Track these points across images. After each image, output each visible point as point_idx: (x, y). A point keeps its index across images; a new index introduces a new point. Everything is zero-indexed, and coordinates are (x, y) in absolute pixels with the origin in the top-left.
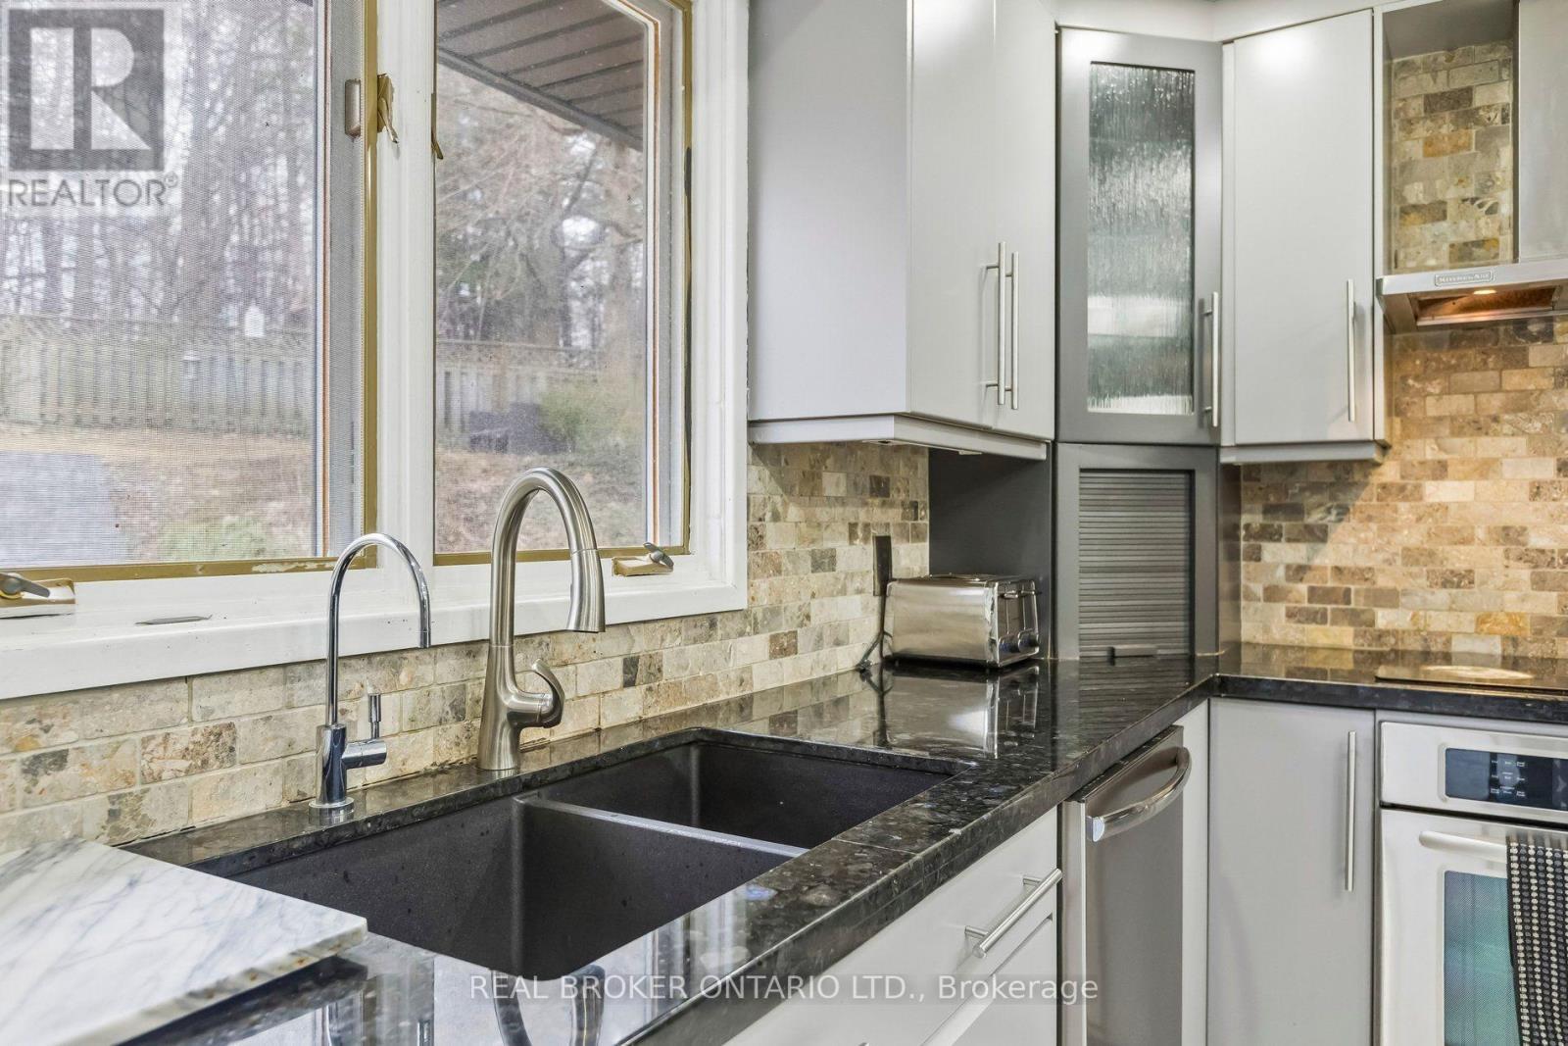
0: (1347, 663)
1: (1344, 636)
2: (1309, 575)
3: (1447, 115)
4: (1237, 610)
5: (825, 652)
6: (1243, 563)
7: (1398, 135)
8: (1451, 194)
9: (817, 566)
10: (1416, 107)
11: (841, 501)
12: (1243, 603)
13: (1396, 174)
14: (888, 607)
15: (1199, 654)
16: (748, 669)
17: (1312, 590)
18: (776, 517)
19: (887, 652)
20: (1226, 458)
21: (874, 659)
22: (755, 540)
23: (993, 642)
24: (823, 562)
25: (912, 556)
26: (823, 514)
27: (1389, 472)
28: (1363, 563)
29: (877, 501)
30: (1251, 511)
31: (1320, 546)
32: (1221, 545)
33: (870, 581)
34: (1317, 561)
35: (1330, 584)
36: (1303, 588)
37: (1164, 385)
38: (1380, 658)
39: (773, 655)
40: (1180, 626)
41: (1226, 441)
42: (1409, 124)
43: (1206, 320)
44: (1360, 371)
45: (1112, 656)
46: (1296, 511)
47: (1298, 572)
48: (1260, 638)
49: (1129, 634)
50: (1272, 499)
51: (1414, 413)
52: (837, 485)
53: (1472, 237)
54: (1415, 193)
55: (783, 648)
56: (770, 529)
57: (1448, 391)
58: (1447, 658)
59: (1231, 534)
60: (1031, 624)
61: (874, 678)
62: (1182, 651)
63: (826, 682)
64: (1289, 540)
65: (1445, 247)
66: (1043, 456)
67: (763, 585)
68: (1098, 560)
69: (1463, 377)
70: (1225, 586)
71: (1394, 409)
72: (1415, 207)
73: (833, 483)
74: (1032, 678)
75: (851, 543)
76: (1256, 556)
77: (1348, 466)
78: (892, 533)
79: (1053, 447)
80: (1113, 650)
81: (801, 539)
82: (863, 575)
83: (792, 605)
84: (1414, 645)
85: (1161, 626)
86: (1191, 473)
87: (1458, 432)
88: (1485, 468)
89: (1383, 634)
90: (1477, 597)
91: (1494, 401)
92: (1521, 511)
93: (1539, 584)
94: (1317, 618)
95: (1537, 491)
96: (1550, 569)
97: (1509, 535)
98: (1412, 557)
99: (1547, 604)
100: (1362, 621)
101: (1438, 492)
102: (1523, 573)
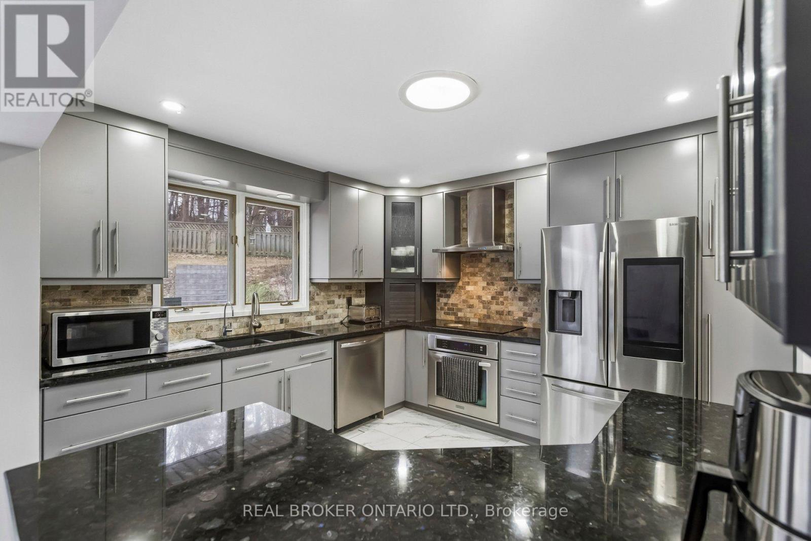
1: (453, 318)
6: (437, 302)
7: (462, 213)
10: (465, 207)
12: (437, 311)
17: (448, 308)
20: (423, 281)
25: (360, 301)
27: (459, 284)
28: (456, 302)
30: (438, 292)
31: (449, 299)
32: (433, 298)
34: (449, 302)
35: (451, 307)
36: (446, 308)
41: (423, 277)
46: (445, 291)
47: (446, 304)
48: (440, 318)
50: (441, 289)
51: (464, 271)
54: (464, 226)
57: (470, 267)
59: (435, 296)
64: (444, 297)
69: (472, 264)
70: (434, 307)
72: (464, 229)
76: (439, 301)
79: (384, 280)
82: (343, 305)
84: (464, 320)
87: (471, 275)
88: (475, 283)
89: (459, 318)
90: (474, 310)
91: (477, 269)
92: (481, 293)
93: (484, 308)
94: (448, 314)
95: (483, 288)
96: (486, 305)
97: (479, 297)
98: (464, 301)
99: (485, 312)
100: (455, 314)
101: (469, 288)
102: (481, 305)
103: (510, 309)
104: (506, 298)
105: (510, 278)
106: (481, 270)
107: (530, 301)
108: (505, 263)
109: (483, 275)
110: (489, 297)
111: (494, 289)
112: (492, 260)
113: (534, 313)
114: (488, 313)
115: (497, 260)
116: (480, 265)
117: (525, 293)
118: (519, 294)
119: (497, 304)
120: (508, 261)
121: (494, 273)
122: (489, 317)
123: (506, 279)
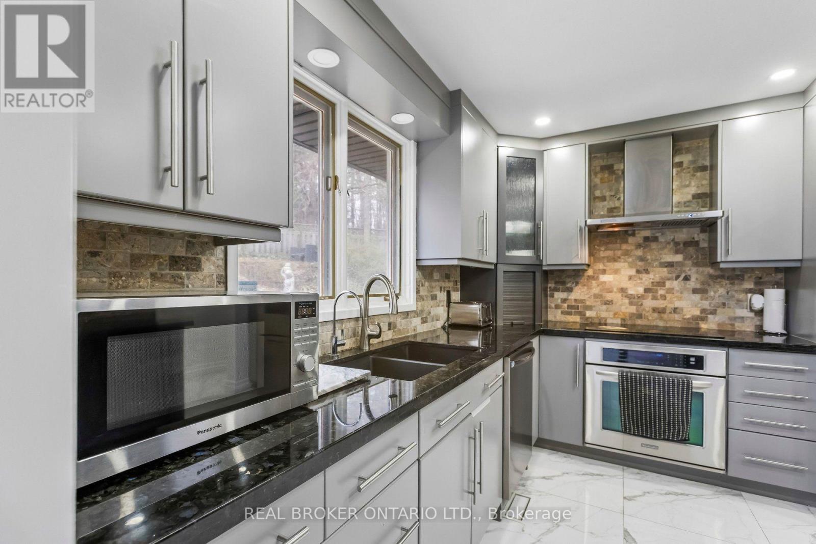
0: (578, 326)
1: (577, 319)
2: (567, 301)
3: (607, 172)
4: (547, 312)
5: (434, 322)
6: (549, 298)
7: (593, 176)
8: (608, 194)
9: (432, 299)
10: (598, 169)
11: (438, 281)
12: (549, 309)
13: (592, 188)
14: (450, 310)
15: (536, 324)
16: (416, 327)
17: (568, 306)
18: (422, 285)
19: (449, 323)
20: (544, 268)
21: (446, 325)
22: (418, 291)
23: (480, 320)
24: (434, 297)
25: (456, 296)
26: (434, 284)
27: (590, 272)
28: (582, 298)
29: (447, 280)
30: (551, 283)
31: (570, 293)
32: (543, 292)
33: (445, 303)
34: (570, 298)
35: (573, 304)
36: (566, 305)
37: (527, 247)
38: (587, 325)
39: (422, 323)
40: (531, 316)
41: (544, 263)
42: (596, 174)
43: (539, 230)
44: (581, 244)
45: (512, 324)
46: (564, 283)
47: (564, 300)
48: (554, 319)
49: (516, 318)
50: (557, 280)
51: (597, 255)
52: (437, 276)
53: (613, 206)
54: (598, 193)
55: (424, 321)
56: (421, 288)
57: (606, 250)
58: (606, 325)
59: (545, 290)
60: (490, 315)
61: (446, 330)
62: (531, 323)
63: (434, 331)
64: (562, 291)
65: (606, 209)
66: (493, 268)
67: (419, 304)
68: (508, 297)
69: (610, 246)
70: (544, 305)
71: (591, 254)
72: (598, 197)
73: (436, 276)
74: (490, 330)
75: (441, 292)
76: (552, 296)
77: (578, 271)
78: (451, 289)
79: (496, 265)
80: (512, 323)
81: (429, 291)
82: (444, 301)
83: (426, 309)
84: (596, 321)
85: (525, 316)
86: (534, 273)
87: (609, 261)
88: (616, 272)
89: (588, 318)
90: (614, 308)
91: (619, 253)
92: (626, 284)
93: (631, 304)
94: (570, 314)
95: (630, 278)
96: (634, 300)
97: (623, 290)
98: (596, 296)
99: (633, 309)
100: (582, 314)
101: (604, 278)
102: (627, 301)
103: (677, 304)
104: (670, 291)
105: (677, 262)
106: (627, 253)
107: (712, 293)
108: (669, 243)
109: (630, 260)
110: (641, 290)
111: (647, 279)
112: (646, 239)
113: (719, 311)
114: (637, 310)
115: (655, 239)
116: (624, 247)
117: (703, 283)
118: (692, 284)
119: (654, 298)
120: (673, 240)
121: (649, 257)
122: (640, 316)
123: (670, 265)
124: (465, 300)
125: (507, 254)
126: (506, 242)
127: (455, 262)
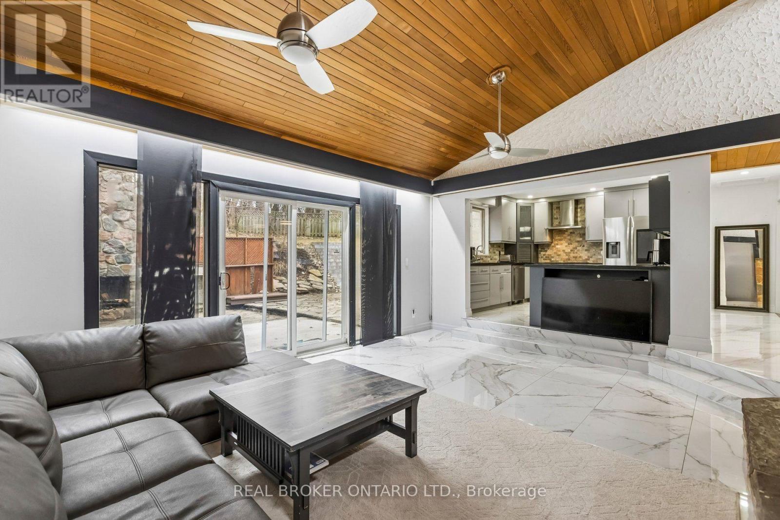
6: (539, 254)
7: (555, 212)
8: (559, 217)
9: (494, 253)
10: (555, 208)
11: (496, 248)
12: (539, 258)
14: (500, 257)
18: (491, 249)
20: (535, 243)
21: (499, 262)
22: (489, 250)
25: (503, 253)
26: (494, 249)
27: (553, 245)
29: (499, 248)
30: (540, 249)
31: (546, 252)
32: (535, 252)
33: (498, 255)
34: (546, 254)
37: (528, 236)
40: (530, 260)
44: (546, 235)
46: (544, 249)
47: (544, 255)
48: (541, 262)
49: (524, 260)
50: (542, 247)
51: (555, 239)
54: (555, 216)
57: (558, 237)
59: (537, 251)
62: (530, 262)
64: (543, 252)
67: (490, 254)
71: (553, 238)
72: (555, 218)
73: (495, 246)
75: (497, 251)
78: (501, 251)
79: (516, 243)
81: (493, 251)
83: (492, 256)
85: (527, 260)
86: (531, 245)
87: (559, 240)
88: (561, 244)
91: (562, 238)
92: (565, 248)
93: (566, 255)
95: (566, 246)
97: (564, 251)
98: (555, 253)
99: (567, 257)
100: (550, 260)
101: (557, 246)
102: (565, 254)
103: (581, 255)
104: (578, 250)
105: (580, 241)
106: (565, 238)
107: (591, 251)
109: (566, 240)
110: (569, 250)
111: (571, 247)
112: (571, 233)
115: (574, 233)
116: (564, 235)
117: (589, 248)
118: (585, 248)
119: (574, 253)
122: (569, 259)
123: (578, 242)
124: (506, 254)
125: (520, 239)
126: (520, 234)
127: (500, 242)
